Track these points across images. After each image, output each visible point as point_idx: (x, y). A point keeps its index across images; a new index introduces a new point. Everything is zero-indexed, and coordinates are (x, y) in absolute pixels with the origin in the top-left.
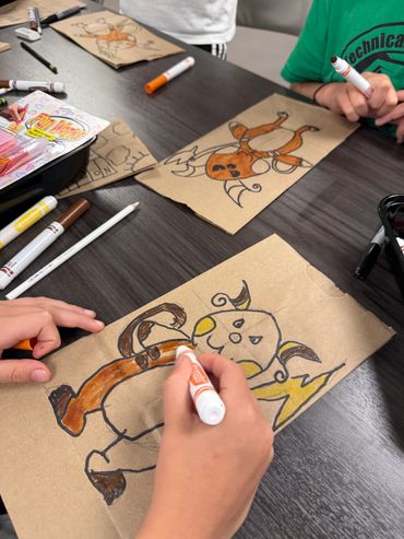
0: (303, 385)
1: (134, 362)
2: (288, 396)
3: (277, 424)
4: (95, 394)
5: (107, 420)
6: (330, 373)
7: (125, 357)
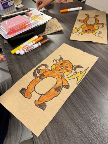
0: (81, 74)
1: (39, 78)
2: (78, 77)
3: (78, 83)
4: (31, 88)
5: (37, 93)
6: (86, 69)
7: (36, 78)
